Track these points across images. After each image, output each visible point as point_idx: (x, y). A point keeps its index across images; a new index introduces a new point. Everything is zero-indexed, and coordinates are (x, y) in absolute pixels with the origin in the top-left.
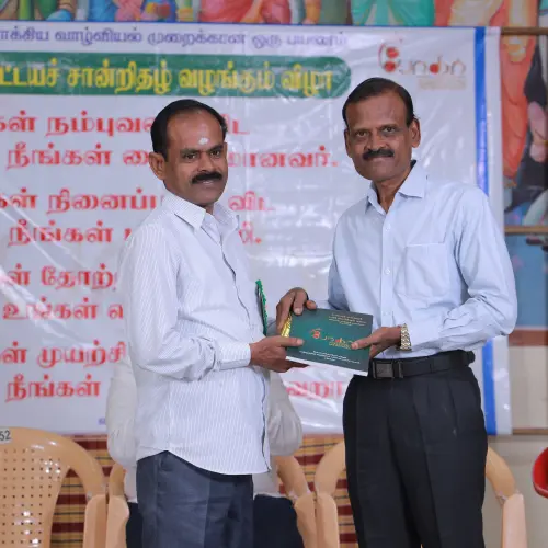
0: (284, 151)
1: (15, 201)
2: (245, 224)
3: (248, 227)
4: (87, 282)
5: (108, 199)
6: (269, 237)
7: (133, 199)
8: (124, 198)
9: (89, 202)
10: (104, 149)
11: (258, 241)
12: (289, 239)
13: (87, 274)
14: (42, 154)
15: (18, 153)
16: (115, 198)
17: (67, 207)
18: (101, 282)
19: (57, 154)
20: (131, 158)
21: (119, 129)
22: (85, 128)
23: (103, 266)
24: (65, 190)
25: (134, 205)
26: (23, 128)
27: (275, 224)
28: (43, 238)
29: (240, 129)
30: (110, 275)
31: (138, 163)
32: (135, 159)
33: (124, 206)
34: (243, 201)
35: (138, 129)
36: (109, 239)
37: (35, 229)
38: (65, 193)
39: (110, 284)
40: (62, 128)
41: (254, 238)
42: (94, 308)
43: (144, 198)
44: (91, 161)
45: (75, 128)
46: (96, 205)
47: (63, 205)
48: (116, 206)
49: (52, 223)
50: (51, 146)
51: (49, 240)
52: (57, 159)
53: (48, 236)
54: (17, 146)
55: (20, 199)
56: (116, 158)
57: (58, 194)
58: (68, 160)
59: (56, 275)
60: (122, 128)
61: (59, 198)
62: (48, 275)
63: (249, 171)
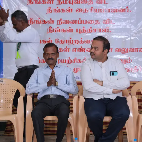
0: (117, 8)
1: (49, 22)
2: (107, 27)
3: (108, 28)
4: (67, 43)
5: (72, 21)
6: (113, 31)
7: (78, 21)
8: (76, 21)
9: (67, 22)
10: (71, 8)
11: (110, 32)
12: (118, 31)
13: (67, 40)
14: (55, 10)
15: (49, 10)
16: (74, 21)
17: (62, 24)
18: (70, 43)
19: (59, 10)
20: (78, 10)
21: (75, 3)
22: (66, 3)
23: (71, 39)
24: (61, 19)
25: (78, 23)
26: (51, 3)
27: (115, 27)
28: (56, 31)
29: (106, 2)
30: (73, 41)
31: (79, 12)
32: (79, 11)
33: (76, 23)
34: (107, 21)
35: (80, 3)
36: (72, 32)
37: (54, 29)
38: (61, 20)
39: (72, 43)
40: (60, 3)
41: (109, 31)
42: (69, 49)
43: (81, 21)
44: (68, 11)
45: (63, 3)
46: (69, 23)
47: (61, 23)
48: (74, 23)
49: (58, 27)
50: (57, 8)
51: (57, 32)
52: (59, 11)
53: (57, 31)
54: (49, 7)
55: (50, 21)
56: (74, 11)
57: (59, 20)
58: (62, 11)
59: (59, 41)
60: (76, 3)
61: (59, 21)
62: (57, 41)
63: (108, 13)
